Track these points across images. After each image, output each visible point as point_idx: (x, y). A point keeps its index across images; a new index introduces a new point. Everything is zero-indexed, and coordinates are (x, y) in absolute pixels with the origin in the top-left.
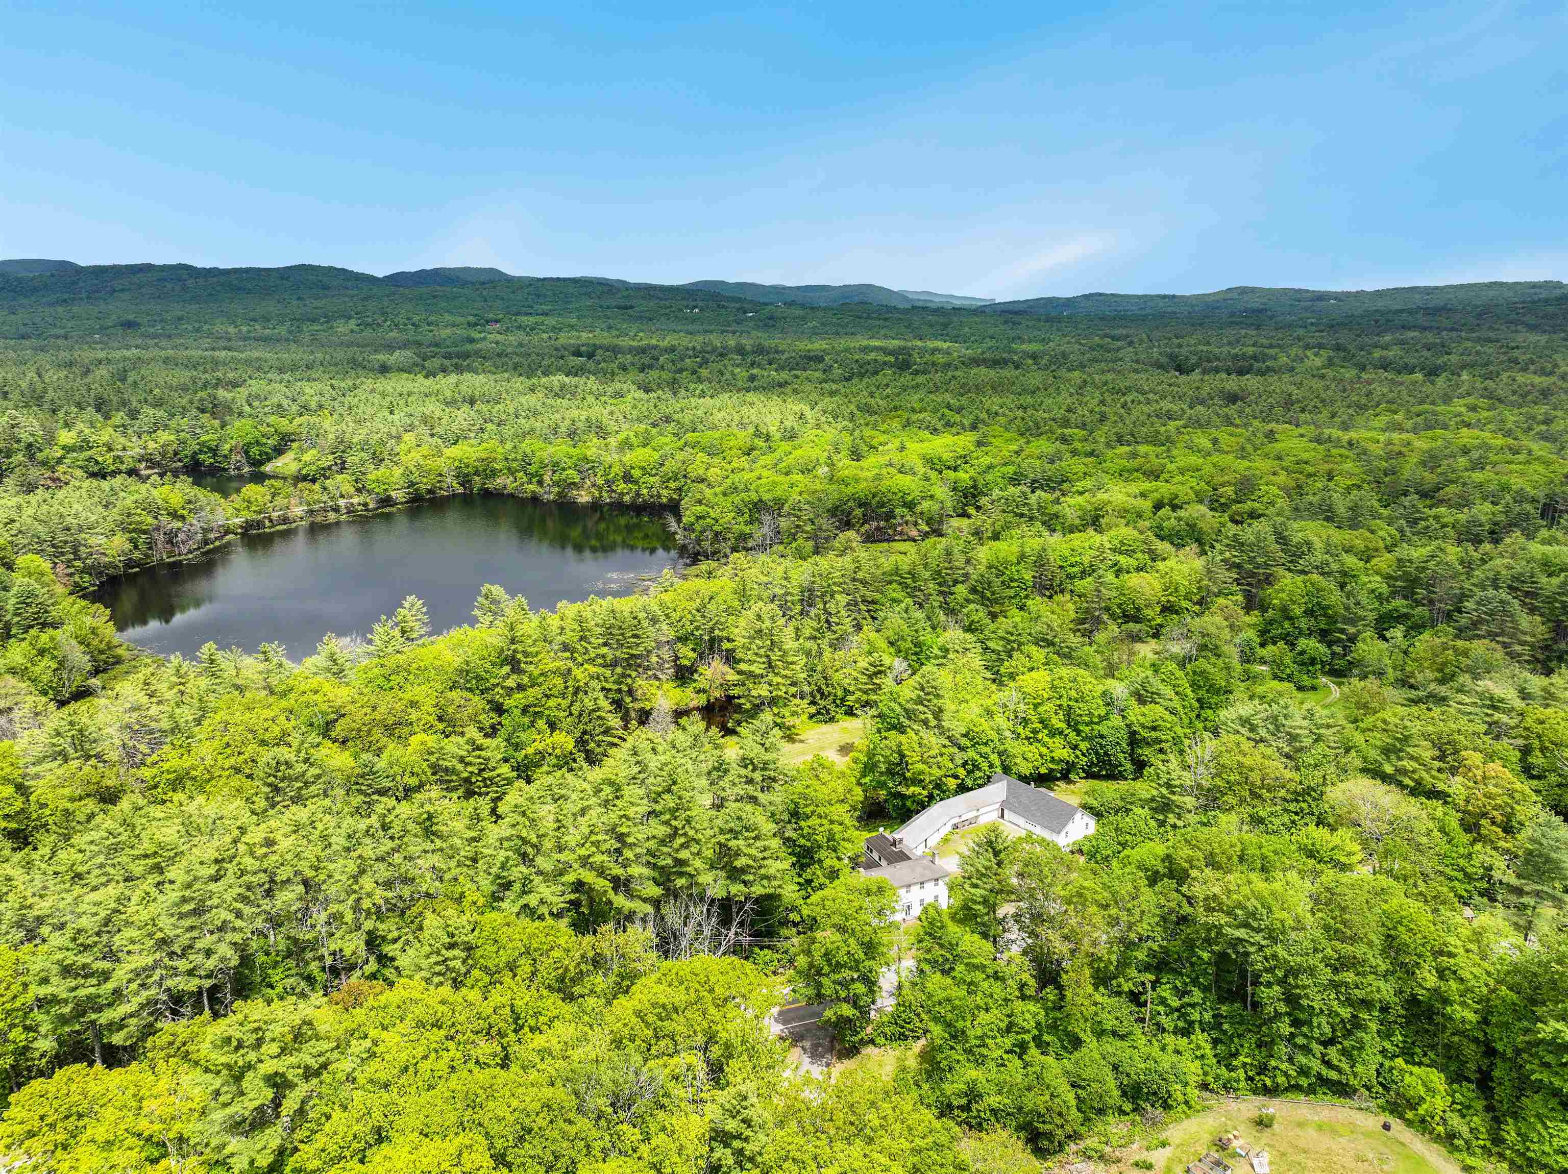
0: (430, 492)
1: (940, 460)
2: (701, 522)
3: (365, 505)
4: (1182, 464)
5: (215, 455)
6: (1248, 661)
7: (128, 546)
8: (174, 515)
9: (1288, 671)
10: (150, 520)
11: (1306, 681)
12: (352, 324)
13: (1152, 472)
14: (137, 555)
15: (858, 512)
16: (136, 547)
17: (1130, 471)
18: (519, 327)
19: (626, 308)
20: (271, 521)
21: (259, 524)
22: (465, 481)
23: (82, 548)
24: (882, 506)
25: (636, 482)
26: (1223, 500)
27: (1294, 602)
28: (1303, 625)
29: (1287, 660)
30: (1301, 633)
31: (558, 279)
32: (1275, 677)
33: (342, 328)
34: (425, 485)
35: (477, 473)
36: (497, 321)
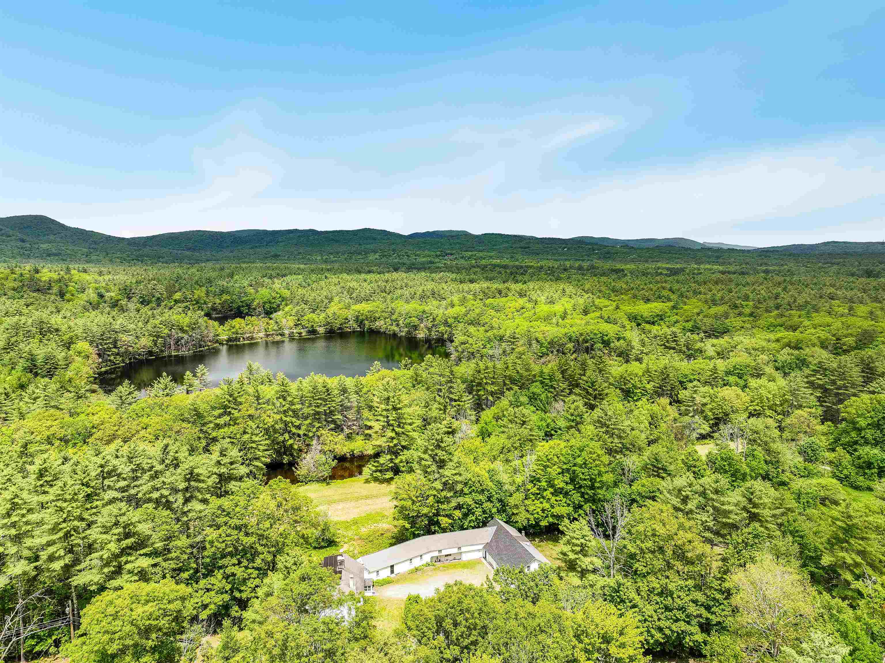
0: (340, 328)
1: (642, 316)
2: (463, 346)
3: (300, 333)
4: (816, 322)
5: (249, 308)
6: (811, 461)
7: (150, 344)
8: (182, 330)
9: (845, 472)
10: (166, 331)
11: (861, 481)
12: (377, 256)
13: (791, 327)
14: (155, 349)
15: (570, 345)
16: (155, 345)
17: (775, 326)
18: (462, 258)
19: (525, 248)
20: (243, 338)
21: (237, 339)
22: (361, 324)
23: (119, 342)
24: (587, 342)
25: (450, 326)
26: (845, 347)
27: (859, 416)
28: (868, 436)
29: (845, 463)
30: (867, 443)
31: (493, 234)
32: (834, 476)
33: (372, 257)
34: (337, 325)
35: (367, 319)
36: (451, 254)
